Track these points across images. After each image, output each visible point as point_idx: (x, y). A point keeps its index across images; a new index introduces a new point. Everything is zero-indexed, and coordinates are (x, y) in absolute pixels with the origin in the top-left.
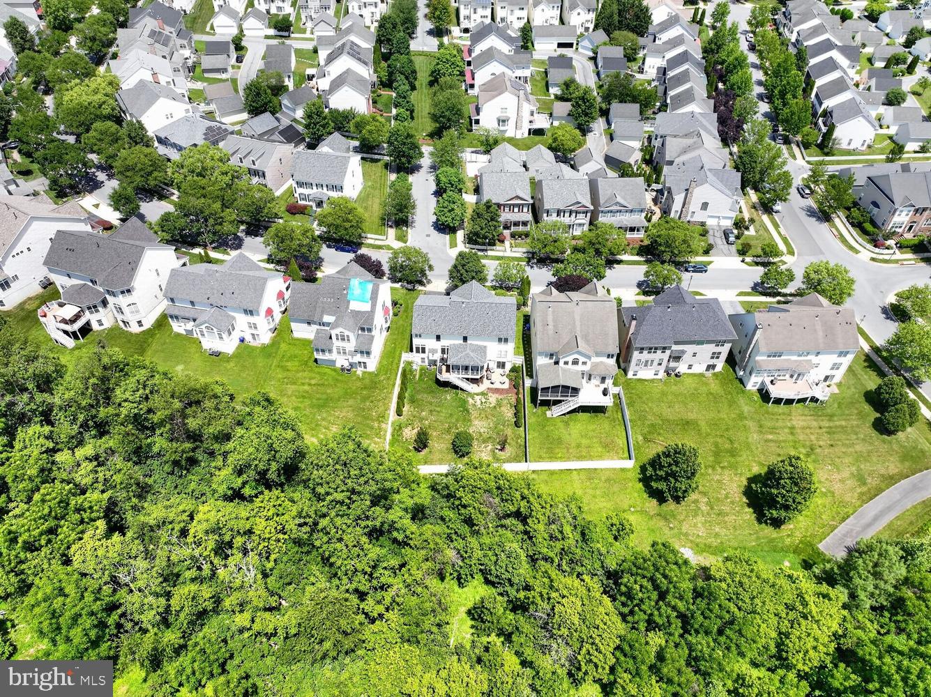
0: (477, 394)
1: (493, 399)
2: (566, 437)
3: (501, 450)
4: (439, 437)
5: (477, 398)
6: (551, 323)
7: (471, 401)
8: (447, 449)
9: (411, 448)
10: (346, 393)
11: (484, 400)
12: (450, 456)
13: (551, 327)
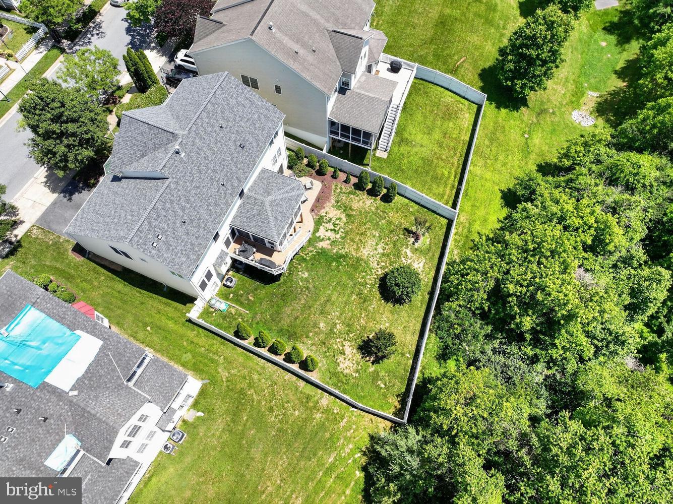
0: (316, 230)
1: (331, 211)
2: (425, 152)
3: (417, 239)
4: (370, 317)
5: (321, 233)
6: (296, 47)
7: (325, 245)
8: (392, 312)
9: (372, 369)
10: (232, 457)
11: (331, 226)
12: (404, 313)
13: (302, 52)
